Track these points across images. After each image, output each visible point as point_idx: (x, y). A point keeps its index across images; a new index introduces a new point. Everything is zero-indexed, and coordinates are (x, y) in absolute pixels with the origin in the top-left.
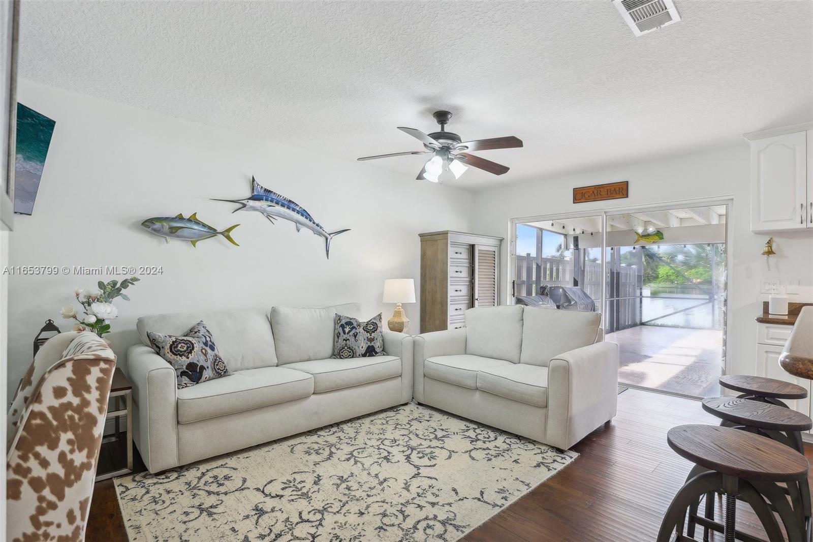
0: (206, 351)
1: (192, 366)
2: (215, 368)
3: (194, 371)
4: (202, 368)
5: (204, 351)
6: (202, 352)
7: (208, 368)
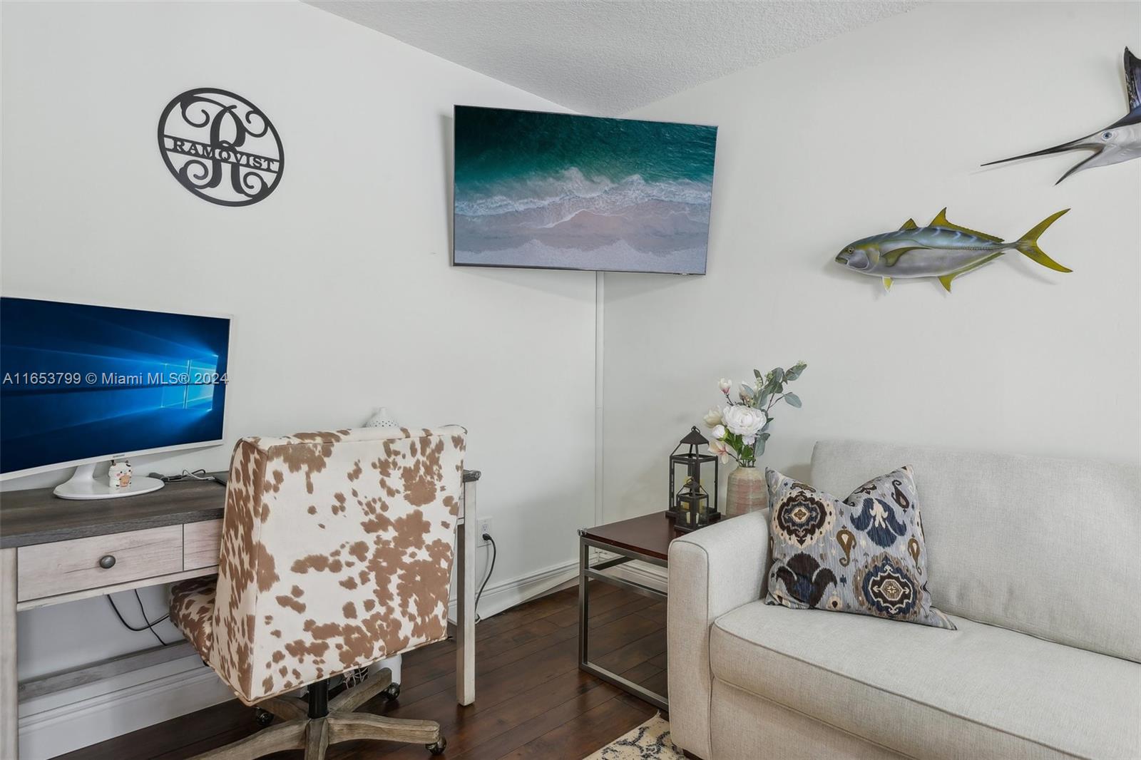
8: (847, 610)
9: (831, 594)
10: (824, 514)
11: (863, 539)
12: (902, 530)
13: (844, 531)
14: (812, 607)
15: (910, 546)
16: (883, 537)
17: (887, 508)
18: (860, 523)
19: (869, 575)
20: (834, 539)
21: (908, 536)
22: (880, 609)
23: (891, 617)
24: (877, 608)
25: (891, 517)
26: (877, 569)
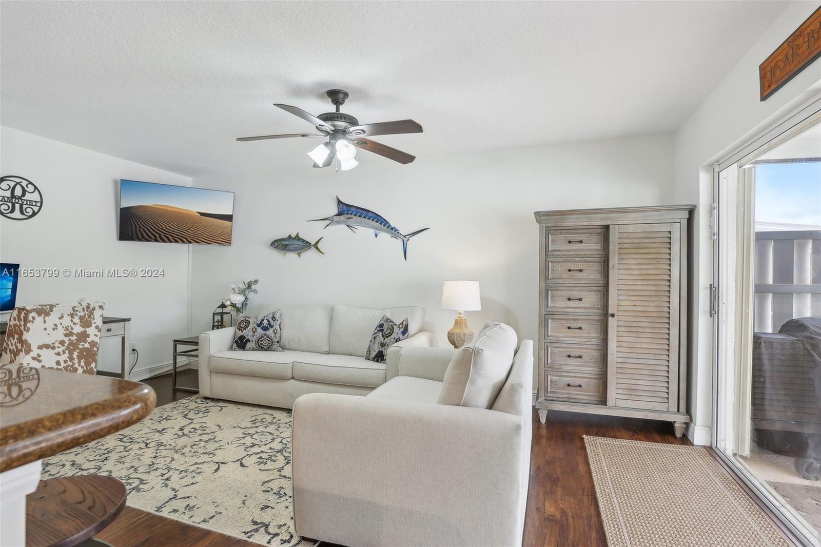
0: (256, 329)
1: (242, 338)
2: (258, 343)
3: (242, 341)
4: (248, 340)
5: (254, 330)
6: (253, 330)
7: (252, 341)
8: (253, 350)
9: (249, 345)
10: (250, 324)
11: (259, 330)
12: (272, 327)
13: (254, 328)
14: (244, 350)
15: (274, 331)
16: (265, 329)
17: (268, 321)
18: (259, 325)
19: (259, 340)
20: (251, 330)
21: (274, 328)
22: (262, 348)
23: (266, 350)
24: (261, 348)
25: (269, 324)
26: (262, 337)
